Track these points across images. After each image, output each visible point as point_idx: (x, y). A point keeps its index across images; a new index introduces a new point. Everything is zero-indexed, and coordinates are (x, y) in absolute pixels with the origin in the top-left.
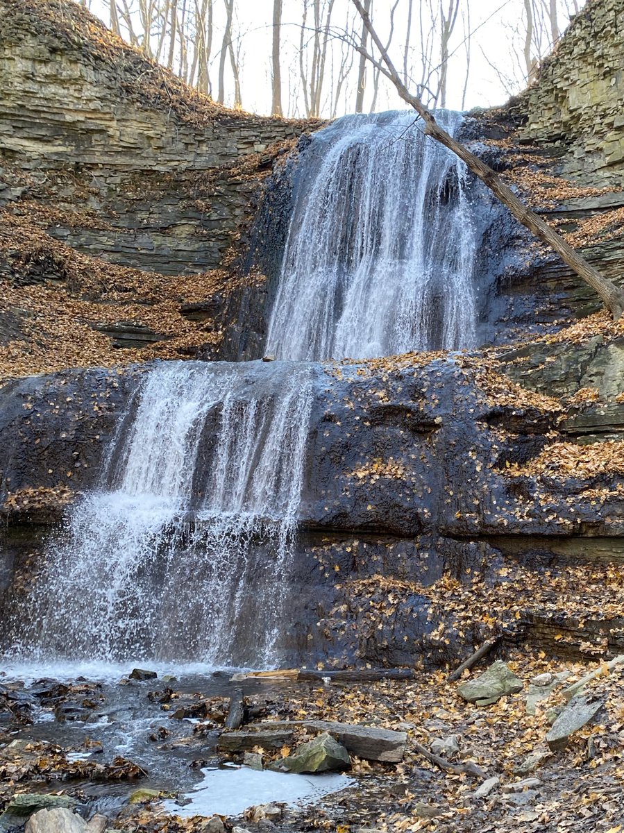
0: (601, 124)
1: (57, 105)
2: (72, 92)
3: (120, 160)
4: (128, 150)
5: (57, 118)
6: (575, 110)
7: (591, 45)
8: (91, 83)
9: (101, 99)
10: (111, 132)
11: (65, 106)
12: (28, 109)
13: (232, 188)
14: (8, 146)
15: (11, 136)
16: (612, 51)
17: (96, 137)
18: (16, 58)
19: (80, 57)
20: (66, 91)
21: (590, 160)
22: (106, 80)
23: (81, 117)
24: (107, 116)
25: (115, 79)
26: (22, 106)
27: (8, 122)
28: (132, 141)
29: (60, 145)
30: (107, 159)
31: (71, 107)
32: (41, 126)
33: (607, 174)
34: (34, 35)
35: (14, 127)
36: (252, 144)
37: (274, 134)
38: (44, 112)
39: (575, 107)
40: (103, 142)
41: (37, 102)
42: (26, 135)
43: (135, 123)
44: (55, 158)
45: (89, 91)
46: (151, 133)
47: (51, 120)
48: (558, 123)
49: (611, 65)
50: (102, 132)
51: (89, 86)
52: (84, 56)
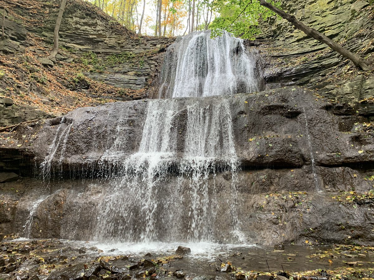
0: (291, 28)
1: (87, 32)
2: (92, 28)
3: (108, 51)
4: (112, 47)
5: (87, 37)
6: (280, 24)
7: (285, 2)
8: (100, 25)
9: (103, 30)
10: (105, 41)
11: (90, 33)
12: (76, 34)
13: (149, 59)
14: (68, 46)
15: (69, 43)
16: (293, 4)
17: (100, 43)
18: (73, 17)
19: (96, 16)
20: (90, 28)
21: (288, 40)
22: (104, 24)
23: (95, 37)
24: (105, 36)
25: (108, 24)
26: (74, 33)
27: (69, 38)
28: (113, 44)
29: (87, 46)
30: (103, 50)
31: (92, 33)
32: (80, 39)
33: (297, 43)
34: (80, 10)
35: (71, 40)
36: (155, 45)
37: (163, 41)
38: (82, 35)
39: (280, 23)
40: (102, 45)
41: (79, 31)
42: (75, 42)
43: (114, 39)
44: (85, 50)
45: (98, 28)
46: (120, 42)
47: (85, 37)
48: (271, 31)
49: (293, 8)
50: (102, 42)
51: (99, 26)
52: (98, 16)
